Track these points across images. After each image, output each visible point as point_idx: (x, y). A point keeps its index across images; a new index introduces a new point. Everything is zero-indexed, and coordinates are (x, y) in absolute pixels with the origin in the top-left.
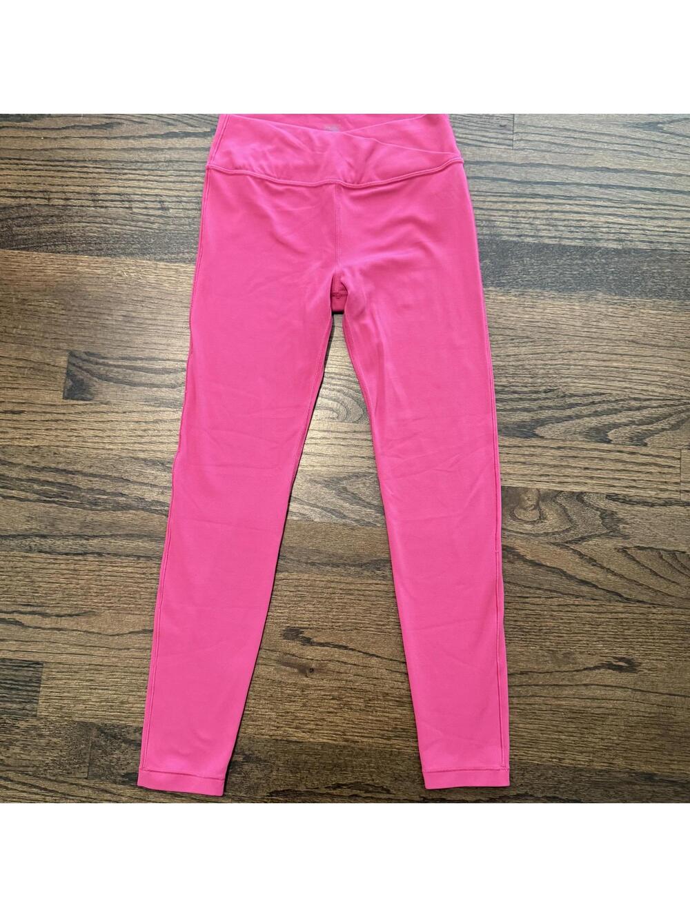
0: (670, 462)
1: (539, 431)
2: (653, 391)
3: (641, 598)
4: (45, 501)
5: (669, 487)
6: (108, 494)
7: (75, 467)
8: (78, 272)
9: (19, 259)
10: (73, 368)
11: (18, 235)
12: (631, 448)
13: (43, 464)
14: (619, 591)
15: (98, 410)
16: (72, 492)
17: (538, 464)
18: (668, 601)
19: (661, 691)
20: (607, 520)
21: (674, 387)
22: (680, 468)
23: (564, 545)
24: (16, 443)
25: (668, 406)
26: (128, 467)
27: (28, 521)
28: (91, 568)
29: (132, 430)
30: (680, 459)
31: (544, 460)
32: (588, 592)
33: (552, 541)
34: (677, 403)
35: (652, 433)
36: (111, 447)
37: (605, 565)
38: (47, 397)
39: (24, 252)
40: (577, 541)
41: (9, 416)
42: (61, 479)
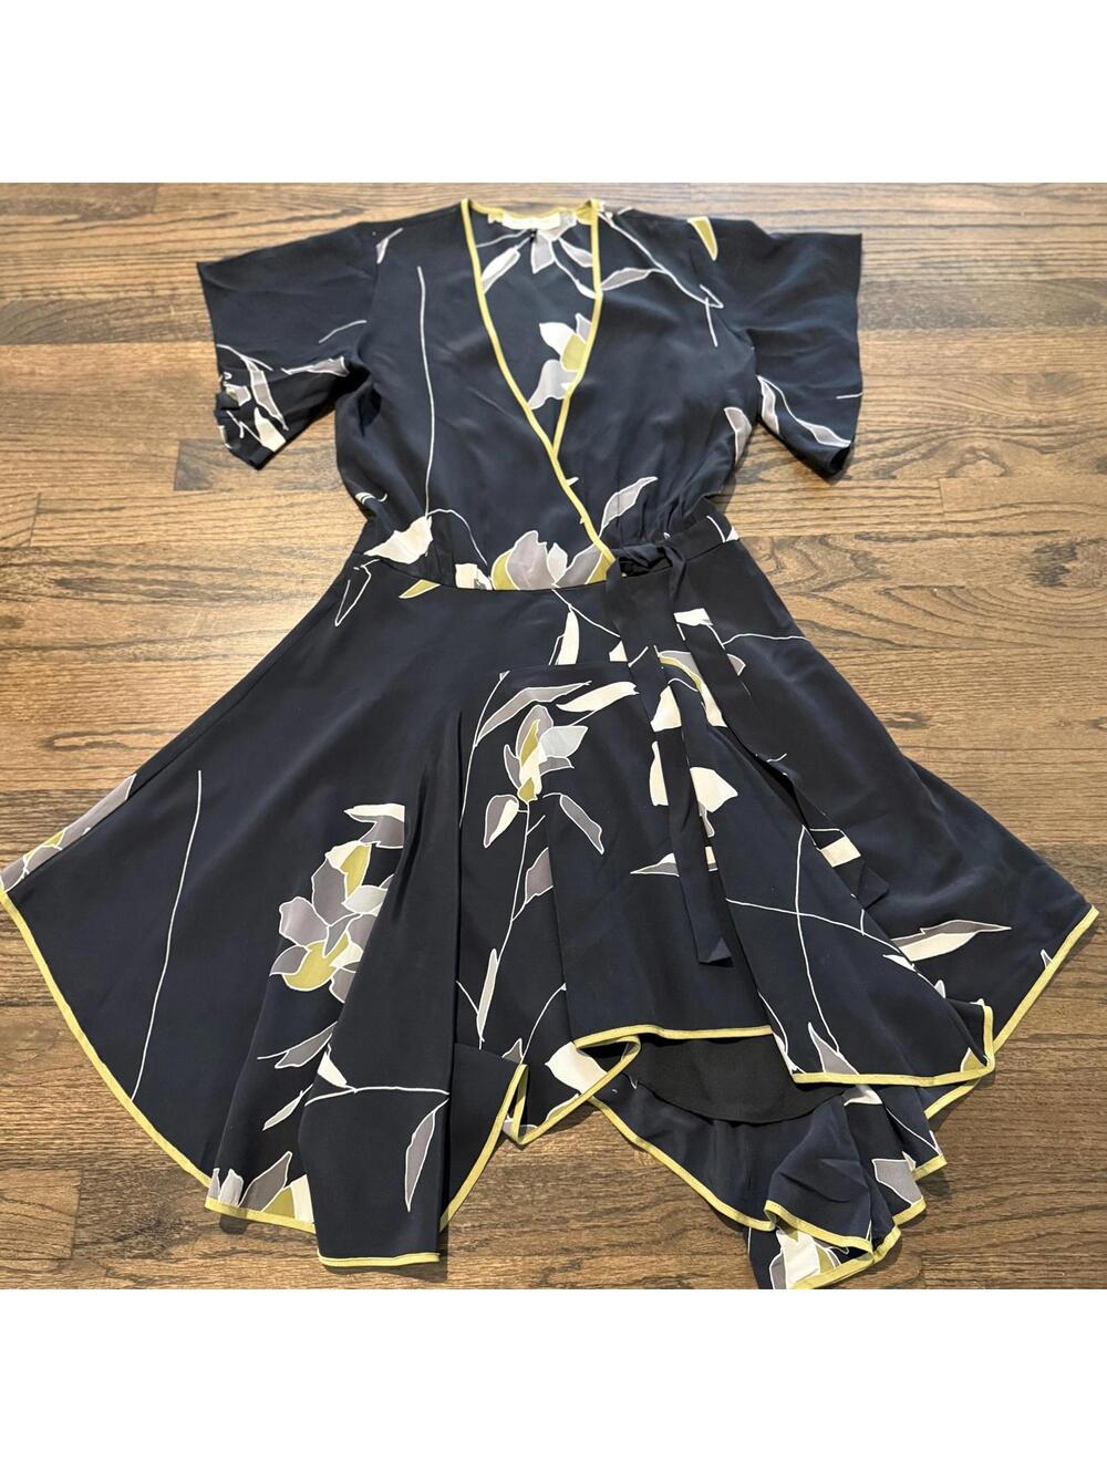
0: (927, 493)
1: (764, 474)
2: (894, 422)
3: (917, 642)
4: (154, 602)
5: (932, 519)
6: (234, 588)
7: (192, 562)
8: (190, 359)
9: (118, 352)
10: (183, 457)
11: (116, 328)
12: (878, 483)
13: (148, 563)
14: (888, 638)
15: (218, 498)
16: (188, 590)
17: (767, 510)
18: (953, 643)
19: (964, 746)
20: (860, 562)
21: (918, 415)
22: (941, 498)
23: (811, 594)
24: (115, 542)
25: (915, 435)
26: (258, 558)
27: (132, 626)
28: (214, 673)
29: (260, 517)
30: (939, 488)
31: (774, 506)
32: (849, 643)
33: (797, 591)
34: (925, 431)
35: (901, 465)
36: (235, 537)
37: (865, 610)
38: (154, 490)
39: (124, 344)
40: (826, 588)
41: (106, 513)
42: (173, 576)
